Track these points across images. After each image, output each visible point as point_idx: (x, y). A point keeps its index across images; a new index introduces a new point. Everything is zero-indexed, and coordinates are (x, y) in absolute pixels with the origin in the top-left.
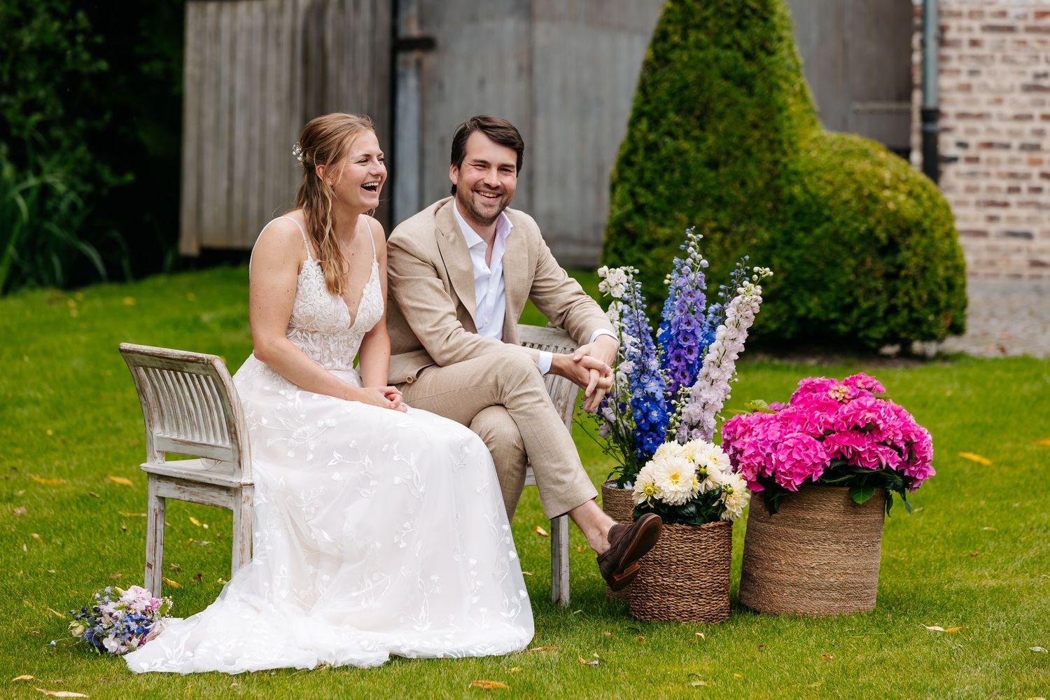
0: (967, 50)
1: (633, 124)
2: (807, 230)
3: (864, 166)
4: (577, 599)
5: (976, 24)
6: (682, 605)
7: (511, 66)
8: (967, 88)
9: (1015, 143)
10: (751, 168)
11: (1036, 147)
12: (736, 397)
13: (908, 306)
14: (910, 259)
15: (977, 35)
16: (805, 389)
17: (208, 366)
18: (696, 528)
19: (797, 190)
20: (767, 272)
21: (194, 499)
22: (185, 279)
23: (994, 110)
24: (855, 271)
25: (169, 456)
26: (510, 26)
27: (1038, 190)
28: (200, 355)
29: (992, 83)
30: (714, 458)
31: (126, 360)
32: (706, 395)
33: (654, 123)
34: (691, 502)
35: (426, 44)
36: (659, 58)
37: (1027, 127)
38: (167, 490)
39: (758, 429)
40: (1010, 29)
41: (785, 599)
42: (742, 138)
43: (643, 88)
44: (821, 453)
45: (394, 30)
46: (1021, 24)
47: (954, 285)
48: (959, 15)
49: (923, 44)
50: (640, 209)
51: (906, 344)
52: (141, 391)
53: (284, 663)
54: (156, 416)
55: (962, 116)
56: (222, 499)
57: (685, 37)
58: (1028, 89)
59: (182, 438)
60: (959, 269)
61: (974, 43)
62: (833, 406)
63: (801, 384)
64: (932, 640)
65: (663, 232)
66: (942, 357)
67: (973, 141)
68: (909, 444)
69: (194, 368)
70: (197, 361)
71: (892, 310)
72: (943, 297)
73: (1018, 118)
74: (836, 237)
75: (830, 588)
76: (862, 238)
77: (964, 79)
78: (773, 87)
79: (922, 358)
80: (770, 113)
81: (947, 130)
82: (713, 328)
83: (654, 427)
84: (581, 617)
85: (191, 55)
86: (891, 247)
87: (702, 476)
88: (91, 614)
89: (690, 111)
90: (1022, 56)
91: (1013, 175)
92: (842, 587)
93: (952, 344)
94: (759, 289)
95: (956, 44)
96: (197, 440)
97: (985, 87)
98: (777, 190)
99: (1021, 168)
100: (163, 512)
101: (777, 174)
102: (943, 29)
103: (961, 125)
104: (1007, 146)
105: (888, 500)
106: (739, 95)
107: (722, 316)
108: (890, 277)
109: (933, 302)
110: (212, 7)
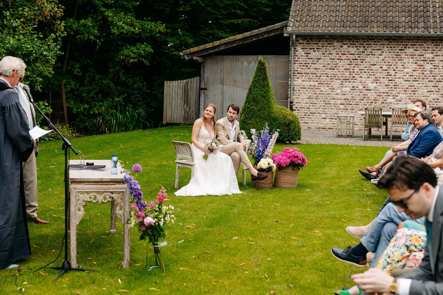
0: (298, 92)
1: (245, 104)
2: (275, 122)
3: (284, 111)
4: (247, 184)
5: (299, 87)
6: (265, 186)
7: (220, 93)
8: (298, 98)
9: (306, 107)
10: (265, 111)
11: (309, 108)
12: (274, 151)
13: (291, 135)
14: (292, 127)
15: (299, 89)
16: (286, 150)
17: (188, 145)
18: (268, 173)
19: (273, 115)
20: (279, 130)
21: (185, 166)
22: (164, 128)
23: (302, 102)
24: (283, 129)
25: (180, 159)
26: (220, 86)
27: (309, 115)
28: (186, 143)
29: (302, 97)
30: (271, 161)
31: (173, 143)
32: (269, 151)
33: (249, 103)
34: (267, 168)
35: (205, 89)
36: (250, 93)
37: (308, 105)
39: (278, 156)
40: (305, 88)
41: (282, 185)
42: (264, 106)
43: (247, 98)
44: (289, 161)
45: (200, 86)
46: (307, 87)
47: (299, 132)
48: (297, 86)
49: (290, 90)
50: (246, 118)
51: (290, 141)
52: (176, 149)
53: (201, 195)
54: (178, 153)
55: (297, 103)
56: (189, 167)
57: (254, 89)
58: (308, 98)
59: (183, 156)
60: (300, 129)
61: (299, 90)
62: (290, 153)
63: (285, 149)
64: (307, 192)
65: (250, 122)
66: (296, 144)
67: (298, 107)
68: (303, 159)
69: (185, 145)
71: (289, 136)
72: (297, 133)
73: (306, 103)
74: (279, 123)
75: (290, 183)
76: (284, 123)
77: (297, 96)
78: (269, 98)
79: (293, 144)
80: (269, 102)
81: (294, 105)
82: (270, 139)
83: (260, 156)
84: (248, 187)
85: (165, 90)
86: (289, 125)
87: (269, 164)
89: (255, 102)
90: (307, 93)
91: (305, 113)
92: (291, 183)
93: (298, 141)
94: (278, 133)
95: (296, 90)
96: (185, 157)
97: (301, 98)
98: (270, 115)
99: (306, 112)
100: (179, 169)
101: (270, 113)
102: (294, 88)
103: (297, 104)
104: (304, 108)
105: (299, 169)
106: (263, 99)
107: (271, 137)
108: (288, 130)
109: (296, 134)
110: (169, 82)
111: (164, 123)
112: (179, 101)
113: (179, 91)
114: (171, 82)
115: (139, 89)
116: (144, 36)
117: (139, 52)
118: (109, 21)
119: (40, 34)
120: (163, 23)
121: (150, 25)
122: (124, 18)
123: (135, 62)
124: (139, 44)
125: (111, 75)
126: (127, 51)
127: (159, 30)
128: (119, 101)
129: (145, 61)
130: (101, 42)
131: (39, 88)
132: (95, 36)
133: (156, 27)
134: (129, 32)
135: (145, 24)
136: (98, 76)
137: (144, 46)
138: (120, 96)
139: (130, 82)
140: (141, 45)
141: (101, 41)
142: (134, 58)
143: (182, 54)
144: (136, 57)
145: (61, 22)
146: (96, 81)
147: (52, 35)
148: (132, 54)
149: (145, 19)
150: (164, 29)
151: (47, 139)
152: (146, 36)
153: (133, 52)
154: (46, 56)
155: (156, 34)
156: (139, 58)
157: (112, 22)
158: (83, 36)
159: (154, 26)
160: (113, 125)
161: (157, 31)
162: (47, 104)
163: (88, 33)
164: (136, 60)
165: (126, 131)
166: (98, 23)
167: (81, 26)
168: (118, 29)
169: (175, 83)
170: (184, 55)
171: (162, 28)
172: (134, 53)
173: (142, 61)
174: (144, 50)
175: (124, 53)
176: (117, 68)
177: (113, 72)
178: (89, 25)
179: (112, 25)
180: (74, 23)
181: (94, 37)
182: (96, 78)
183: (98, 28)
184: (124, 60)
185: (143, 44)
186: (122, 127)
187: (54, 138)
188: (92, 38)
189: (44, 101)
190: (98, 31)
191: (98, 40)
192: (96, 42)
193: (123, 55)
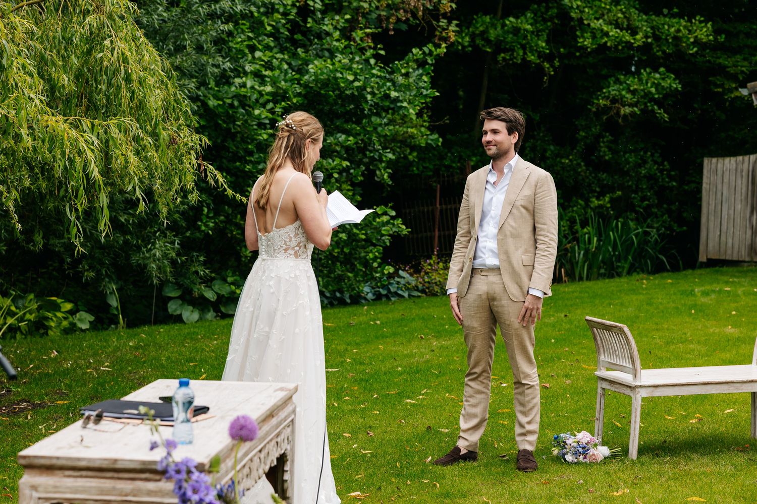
17: (622, 330)
21: (616, 390)
28: (618, 324)
31: (588, 324)
38: (605, 385)
52: (595, 339)
54: (602, 350)
56: (628, 391)
59: (612, 361)
69: (616, 330)
70: (616, 327)
88: (562, 444)
96: (618, 363)
100: (604, 395)
110: (714, 160)
111: (702, 258)
112: (739, 207)
113: (739, 182)
114: (721, 160)
115: (650, 177)
116: (660, 54)
117: (643, 90)
118: (572, 19)
119: (380, 49)
120: (706, 22)
121: (674, 26)
122: (610, 11)
123: (633, 114)
124: (648, 70)
125: (580, 147)
126: (616, 87)
127: (696, 37)
128: (600, 206)
129: (660, 112)
130: (555, 69)
131: (386, 176)
132: (540, 55)
133: (690, 31)
134: (619, 44)
135: (663, 24)
136: (552, 147)
137: (657, 76)
138: (604, 196)
139: (629, 163)
140: (650, 73)
141: (552, 66)
142: (631, 105)
143: (744, 92)
144: (638, 102)
145: (450, 23)
146: (548, 158)
147: (415, 51)
148: (629, 96)
149: (665, 11)
150: (707, 36)
151: (406, 295)
152: (664, 52)
153: (629, 91)
154: (396, 100)
155: (688, 46)
156: (645, 104)
157: (581, 20)
158: (512, 55)
159: (685, 27)
160: (577, 263)
161: (692, 40)
162: (393, 213)
163: (523, 47)
164: (636, 109)
165: (611, 276)
166: (549, 24)
167: (508, 32)
168: (594, 37)
169: (729, 163)
170: (750, 95)
171: (703, 31)
172: (633, 93)
173: (653, 111)
174: (657, 86)
175: (609, 92)
176: (596, 130)
177: (585, 137)
178: (525, 30)
179: (581, 29)
180: (494, 26)
181: (539, 57)
182: (548, 154)
183: (548, 36)
184: (606, 109)
185: (656, 70)
186: (600, 268)
187: (423, 291)
188: (531, 58)
189: (386, 206)
190: (547, 42)
191: (548, 62)
192: (543, 68)
193: (607, 98)
